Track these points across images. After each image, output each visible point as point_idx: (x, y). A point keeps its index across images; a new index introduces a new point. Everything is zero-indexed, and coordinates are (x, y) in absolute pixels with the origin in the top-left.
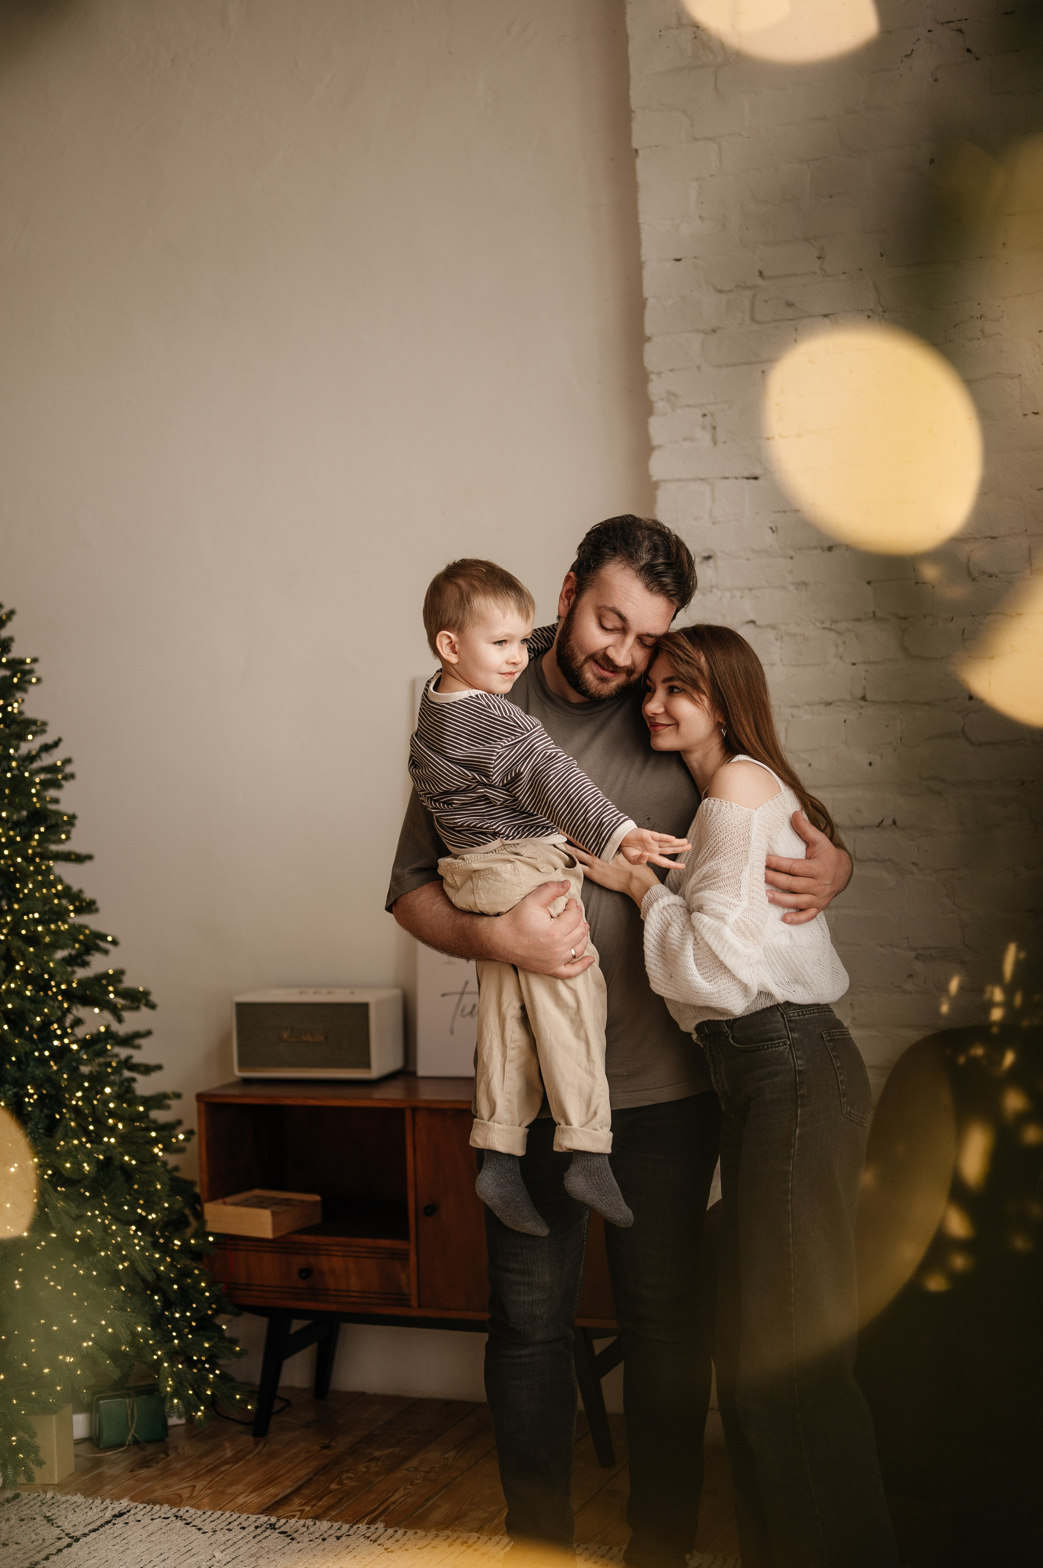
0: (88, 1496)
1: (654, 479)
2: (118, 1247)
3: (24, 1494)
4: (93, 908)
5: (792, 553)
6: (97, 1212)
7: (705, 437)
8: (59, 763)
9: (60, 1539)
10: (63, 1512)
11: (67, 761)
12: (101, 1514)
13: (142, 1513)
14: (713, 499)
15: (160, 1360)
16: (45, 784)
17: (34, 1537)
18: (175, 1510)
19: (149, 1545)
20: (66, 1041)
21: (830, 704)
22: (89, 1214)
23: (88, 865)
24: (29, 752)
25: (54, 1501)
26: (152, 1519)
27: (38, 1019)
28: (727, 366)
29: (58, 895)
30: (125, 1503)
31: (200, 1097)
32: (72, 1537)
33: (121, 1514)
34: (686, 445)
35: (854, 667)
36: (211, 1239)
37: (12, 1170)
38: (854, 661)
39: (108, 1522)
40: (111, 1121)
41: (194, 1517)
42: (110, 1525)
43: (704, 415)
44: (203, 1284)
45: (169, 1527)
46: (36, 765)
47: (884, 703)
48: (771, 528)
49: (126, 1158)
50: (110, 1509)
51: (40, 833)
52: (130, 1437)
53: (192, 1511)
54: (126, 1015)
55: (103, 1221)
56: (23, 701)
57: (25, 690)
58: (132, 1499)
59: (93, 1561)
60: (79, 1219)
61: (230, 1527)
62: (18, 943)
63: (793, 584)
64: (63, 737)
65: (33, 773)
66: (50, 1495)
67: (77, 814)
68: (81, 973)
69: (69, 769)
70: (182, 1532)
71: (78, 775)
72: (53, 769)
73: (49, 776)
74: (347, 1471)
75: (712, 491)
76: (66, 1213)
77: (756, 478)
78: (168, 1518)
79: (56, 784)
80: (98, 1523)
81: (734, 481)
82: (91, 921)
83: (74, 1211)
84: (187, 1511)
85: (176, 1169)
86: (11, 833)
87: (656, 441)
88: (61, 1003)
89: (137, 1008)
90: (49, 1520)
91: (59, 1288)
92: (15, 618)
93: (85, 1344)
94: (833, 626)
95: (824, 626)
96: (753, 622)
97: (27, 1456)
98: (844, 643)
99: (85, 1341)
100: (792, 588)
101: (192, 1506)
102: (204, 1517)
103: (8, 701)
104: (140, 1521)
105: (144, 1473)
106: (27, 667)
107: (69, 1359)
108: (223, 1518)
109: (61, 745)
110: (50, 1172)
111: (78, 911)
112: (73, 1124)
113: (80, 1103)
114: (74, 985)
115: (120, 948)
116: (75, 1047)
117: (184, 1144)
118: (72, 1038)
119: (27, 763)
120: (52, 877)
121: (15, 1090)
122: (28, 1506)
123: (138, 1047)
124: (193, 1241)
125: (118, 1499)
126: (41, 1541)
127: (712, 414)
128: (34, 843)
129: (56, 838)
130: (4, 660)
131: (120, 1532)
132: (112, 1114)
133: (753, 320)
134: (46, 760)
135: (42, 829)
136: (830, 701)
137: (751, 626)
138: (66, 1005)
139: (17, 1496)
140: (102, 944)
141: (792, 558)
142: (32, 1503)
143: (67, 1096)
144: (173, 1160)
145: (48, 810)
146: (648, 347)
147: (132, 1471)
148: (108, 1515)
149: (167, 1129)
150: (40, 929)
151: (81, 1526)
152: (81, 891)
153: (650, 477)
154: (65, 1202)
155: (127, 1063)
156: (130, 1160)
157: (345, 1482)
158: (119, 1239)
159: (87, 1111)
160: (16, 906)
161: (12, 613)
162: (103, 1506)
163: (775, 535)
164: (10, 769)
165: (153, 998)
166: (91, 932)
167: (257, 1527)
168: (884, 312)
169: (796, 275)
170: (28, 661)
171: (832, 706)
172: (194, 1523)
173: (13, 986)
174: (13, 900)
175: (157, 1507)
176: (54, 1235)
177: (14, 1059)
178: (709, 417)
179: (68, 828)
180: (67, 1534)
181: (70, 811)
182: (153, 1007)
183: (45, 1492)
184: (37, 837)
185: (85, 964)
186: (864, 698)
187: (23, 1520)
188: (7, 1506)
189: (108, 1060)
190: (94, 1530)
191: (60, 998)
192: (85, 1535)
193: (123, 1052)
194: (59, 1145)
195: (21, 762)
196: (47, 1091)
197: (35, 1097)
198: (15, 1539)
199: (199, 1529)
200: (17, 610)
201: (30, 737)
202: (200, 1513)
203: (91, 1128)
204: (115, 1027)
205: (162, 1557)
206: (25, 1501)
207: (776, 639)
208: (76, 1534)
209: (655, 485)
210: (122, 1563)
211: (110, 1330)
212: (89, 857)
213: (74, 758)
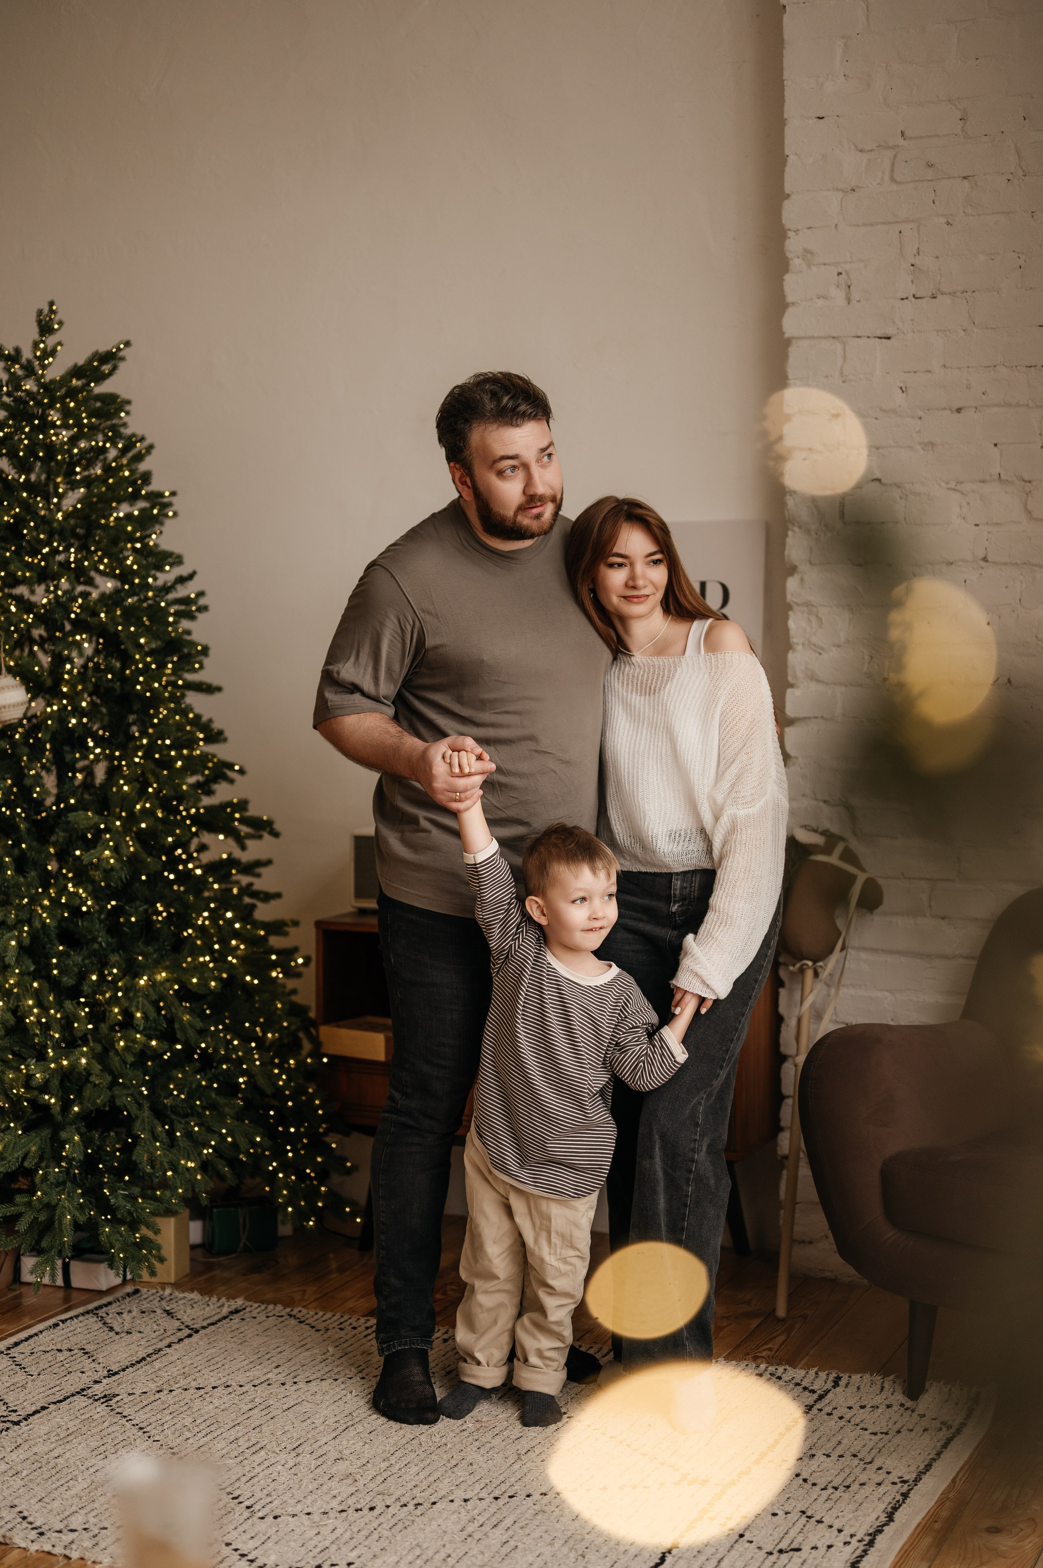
0: (205, 1294)
1: (787, 336)
2: (240, 1061)
3: (144, 1290)
4: (222, 737)
5: (921, 413)
6: (221, 1027)
7: (839, 295)
8: (193, 596)
9: (180, 1330)
10: (182, 1307)
11: (201, 594)
12: (218, 1310)
13: (257, 1311)
14: (845, 357)
15: (276, 1171)
16: (178, 615)
17: (155, 1327)
18: (288, 1310)
19: (266, 1339)
20: (190, 866)
21: (952, 564)
22: (212, 1028)
23: (217, 696)
24: (165, 583)
25: (172, 1297)
26: (267, 1317)
27: (170, 839)
28: (865, 225)
29: (190, 722)
30: (240, 1302)
31: (319, 924)
32: (192, 1329)
33: (237, 1311)
34: (820, 302)
35: (977, 528)
36: (325, 1060)
37: (142, 982)
38: (977, 523)
39: (225, 1318)
40: (234, 942)
41: (307, 1316)
42: (228, 1320)
43: (840, 274)
44: (317, 1102)
45: (283, 1324)
46: (171, 596)
47: (1005, 564)
48: (901, 388)
49: (248, 978)
50: (226, 1306)
51: (173, 662)
52: (241, 1245)
53: (304, 1311)
54: (249, 843)
55: (225, 1036)
56: (161, 532)
57: (162, 524)
58: (247, 1299)
59: (214, 1350)
60: (203, 1033)
61: (342, 1326)
62: (151, 766)
63: (920, 444)
64: (198, 570)
65: (169, 604)
66: (168, 1291)
67: (210, 645)
68: (206, 801)
69: (202, 602)
70: (296, 1328)
71: (211, 608)
72: (186, 601)
73: (183, 608)
74: (451, 1284)
75: (844, 350)
76: (192, 1026)
77: (889, 338)
78: (282, 1316)
79: (191, 616)
80: (216, 1318)
81: (867, 340)
82: (219, 751)
83: (199, 1024)
84: (300, 1311)
85: (294, 992)
86: (149, 659)
87: (789, 299)
88: (190, 827)
89: (260, 837)
90: (168, 1313)
91: (183, 1096)
92: (154, 452)
93: (205, 1151)
94: (958, 487)
95: (949, 486)
96: (879, 480)
97: (150, 1252)
98: (968, 504)
99: (204, 1148)
100: (919, 447)
101: (304, 1307)
102: (316, 1317)
103: (148, 532)
104: (255, 1318)
105: (256, 1277)
106: (165, 500)
107: (191, 1164)
108: (335, 1318)
109: (196, 578)
110: (176, 987)
111: (206, 740)
112: (199, 942)
113: (207, 923)
114: (202, 811)
115: (246, 777)
116: (198, 872)
117: (302, 969)
118: (197, 863)
119: (163, 594)
120: (183, 706)
121: (145, 907)
122: (148, 1300)
123: (258, 876)
124: (309, 1060)
125: (234, 1298)
126: (162, 1331)
127: (847, 273)
128: (169, 671)
129: (190, 667)
130: (143, 492)
131: (237, 1326)
132: (236, 934)
133: (892, 179)
134: (181, 592)
135: (175, 659)
136: (951, 561)
137: (877, 483)
138: (194, 829)
139: (137, 1292)
140: (230, 774)
141: (920, 418)
142: (151, 1298)
143: (194, 915)
144: (291, 984)
145: (183, 640)
146: (786, 204)
147: (244, 1275)
148: (225, 1311)
149: (288, 954)
150: (173, 753)
151: (200, 1320)
152: (210, 721)
153: (784, 333)
154: (190, 1015)
155: (247, 890)
156: (252, 980)
157: (449, 1293)
158: (240, 1054)
159: (212, 931)
160: (151, 731)
161: (150, 448)
162: (219, 1304)
163: (905, 394)
164: (147, 599)
165: (277, 826)
166: (219, 761)
167: (367, 1328)
168: (1025, 176)
169: (937, 136)
170: (167, 494)
171: (953, 566)
172: (307, 1322)
173: (148, 805)
174: (148, 724)
175: (271, 1307)
176: (179, 1047)
177: (144, 878)
178: (844, 275)
179: (201, 658)
180: (187, 1326)
181: (204, 642)
182: (276, 834)
183: (164, 1289)
184: (170, 666)
185: (210, 793)
186: (985, 559)
187: (143, 1312)
188: (128, 1299)
189: (229, 886)
190: (212, 1324)
191: (188, 822)
192: (204, 1328)
193: (245, 880)
194: (186, 962)
195: (157, 593)
196: (175, 910)
197: (164, 914)
198: (138, 1329)
199: (313, 1327)
200: (156, 444)
201: (167, 568)
202: (312, 1313)
203: (216, 947)
204: (238, 854)
205: (279, 1350)
206: (145, 1296)
207: (901, 498)
208: (195, 1326)
209: (788, 342)
210: (240, 1353)
211: (229, 1139)
212: (219, 689)
213: (208, 592)
